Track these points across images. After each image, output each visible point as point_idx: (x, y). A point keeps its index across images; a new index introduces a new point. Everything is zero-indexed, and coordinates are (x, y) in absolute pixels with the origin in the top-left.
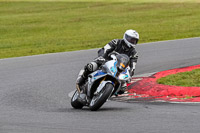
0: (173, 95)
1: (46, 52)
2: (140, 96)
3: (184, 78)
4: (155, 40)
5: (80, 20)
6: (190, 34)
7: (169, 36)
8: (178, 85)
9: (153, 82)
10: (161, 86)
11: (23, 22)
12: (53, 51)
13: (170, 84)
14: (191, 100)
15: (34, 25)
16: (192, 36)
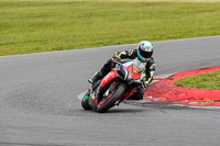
0: (192, 99)
1: (54, 49)
2: (156, 99)
3: (205, 80)
4: (173, 38)
5: (91, 15)
6: (212, 32)
7: (188, 34)
8: (198, 88)
9: (170, 84)
10: (180, 89)
11: (28, 17)
12: (61, 49)
13: (189, 86)
14: (213, 105)
15: (41, 20)
16: (215, 34)
